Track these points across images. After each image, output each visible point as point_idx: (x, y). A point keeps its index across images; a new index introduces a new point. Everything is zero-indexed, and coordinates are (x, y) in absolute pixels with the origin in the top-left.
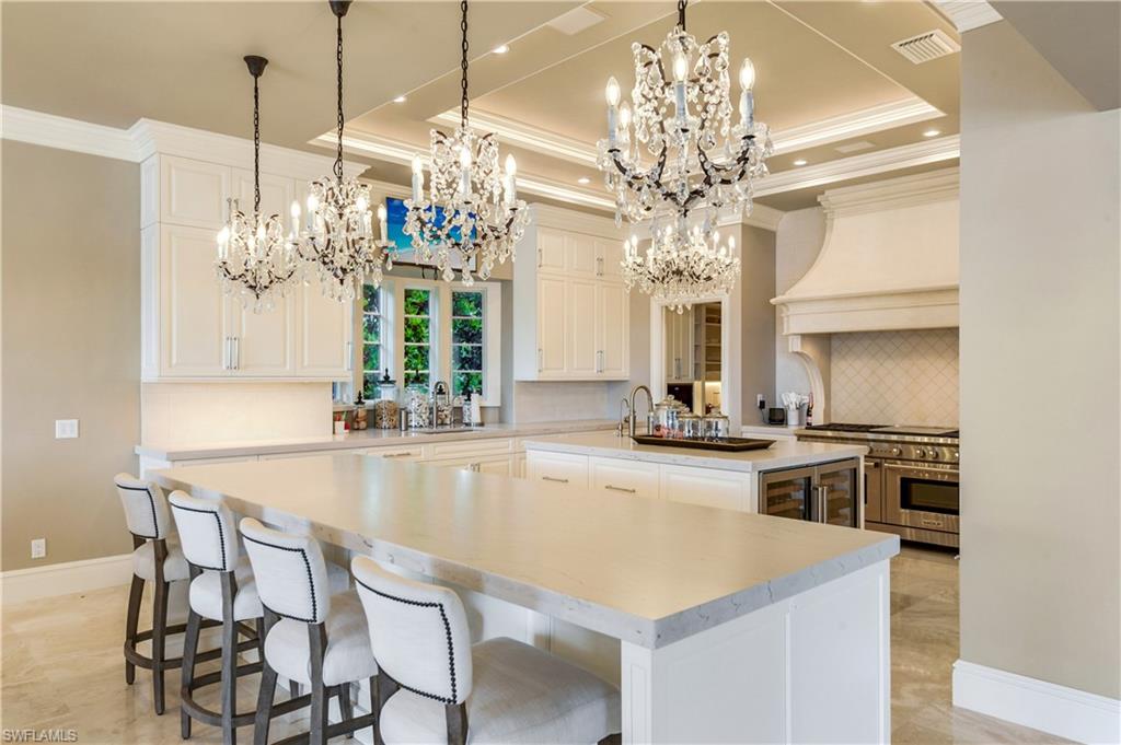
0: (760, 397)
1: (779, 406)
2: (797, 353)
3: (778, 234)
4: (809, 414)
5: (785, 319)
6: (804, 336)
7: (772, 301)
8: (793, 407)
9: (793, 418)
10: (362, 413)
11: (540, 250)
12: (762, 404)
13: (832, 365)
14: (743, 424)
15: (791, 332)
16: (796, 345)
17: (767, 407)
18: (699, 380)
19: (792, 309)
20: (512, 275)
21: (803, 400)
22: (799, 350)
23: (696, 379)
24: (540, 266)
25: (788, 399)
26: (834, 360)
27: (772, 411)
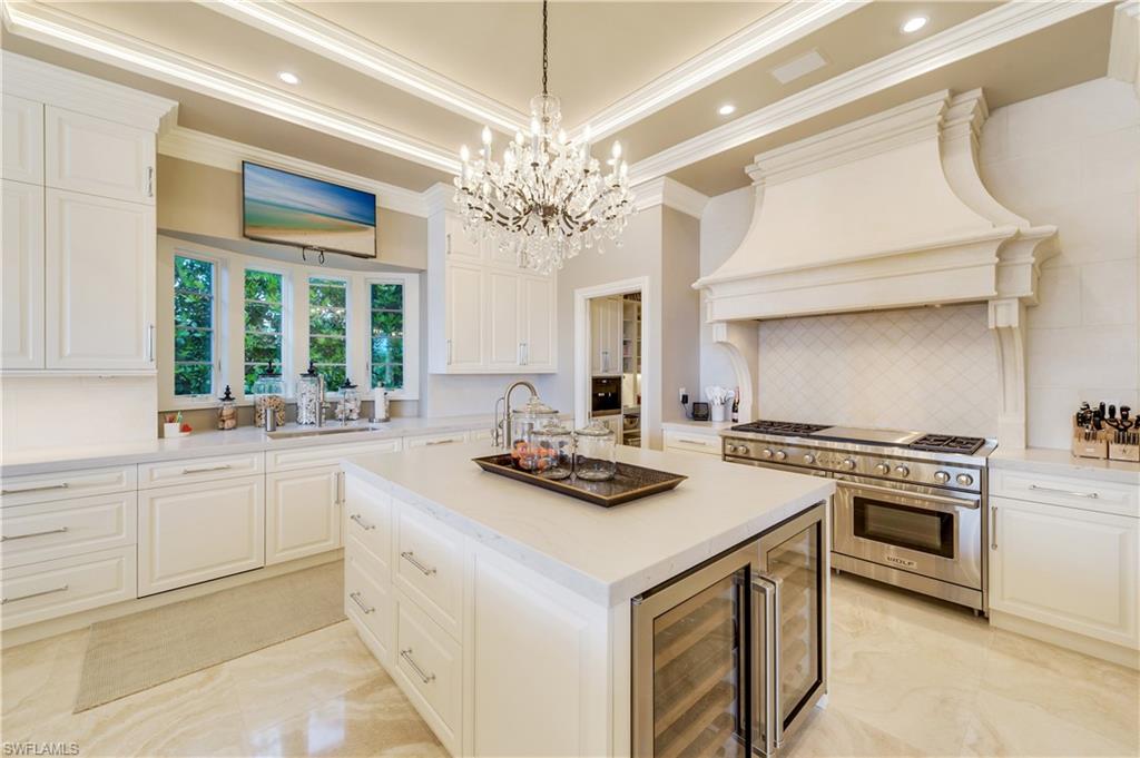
0: (682, 392)
1: (702, 401)
2: (721, 343)
3: (702, 222)
4: (735, 410)
5: (709, 305)
6: (731, 323)
7: (694, 285)
8: (718, 401)
9: (717, 413)
10: (227, 411)
11: (449, 236)
12: (685, 399)
13: (760, 357)
14: (664, 421)
15: (717, 317)
16: (721, 333)
17: (691, 401)
18: (631, 372)
19: (717, 292)
20: (427, 265)
21: (728, 394)
22: (724, 340)
23: (624, 371)
24: (449, 253)
25: (712, 394)
26: (763, 349)
27: (696, 405)
